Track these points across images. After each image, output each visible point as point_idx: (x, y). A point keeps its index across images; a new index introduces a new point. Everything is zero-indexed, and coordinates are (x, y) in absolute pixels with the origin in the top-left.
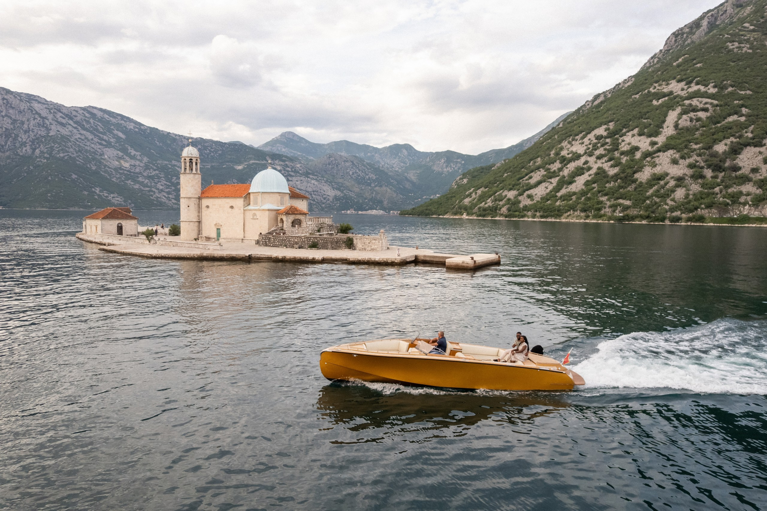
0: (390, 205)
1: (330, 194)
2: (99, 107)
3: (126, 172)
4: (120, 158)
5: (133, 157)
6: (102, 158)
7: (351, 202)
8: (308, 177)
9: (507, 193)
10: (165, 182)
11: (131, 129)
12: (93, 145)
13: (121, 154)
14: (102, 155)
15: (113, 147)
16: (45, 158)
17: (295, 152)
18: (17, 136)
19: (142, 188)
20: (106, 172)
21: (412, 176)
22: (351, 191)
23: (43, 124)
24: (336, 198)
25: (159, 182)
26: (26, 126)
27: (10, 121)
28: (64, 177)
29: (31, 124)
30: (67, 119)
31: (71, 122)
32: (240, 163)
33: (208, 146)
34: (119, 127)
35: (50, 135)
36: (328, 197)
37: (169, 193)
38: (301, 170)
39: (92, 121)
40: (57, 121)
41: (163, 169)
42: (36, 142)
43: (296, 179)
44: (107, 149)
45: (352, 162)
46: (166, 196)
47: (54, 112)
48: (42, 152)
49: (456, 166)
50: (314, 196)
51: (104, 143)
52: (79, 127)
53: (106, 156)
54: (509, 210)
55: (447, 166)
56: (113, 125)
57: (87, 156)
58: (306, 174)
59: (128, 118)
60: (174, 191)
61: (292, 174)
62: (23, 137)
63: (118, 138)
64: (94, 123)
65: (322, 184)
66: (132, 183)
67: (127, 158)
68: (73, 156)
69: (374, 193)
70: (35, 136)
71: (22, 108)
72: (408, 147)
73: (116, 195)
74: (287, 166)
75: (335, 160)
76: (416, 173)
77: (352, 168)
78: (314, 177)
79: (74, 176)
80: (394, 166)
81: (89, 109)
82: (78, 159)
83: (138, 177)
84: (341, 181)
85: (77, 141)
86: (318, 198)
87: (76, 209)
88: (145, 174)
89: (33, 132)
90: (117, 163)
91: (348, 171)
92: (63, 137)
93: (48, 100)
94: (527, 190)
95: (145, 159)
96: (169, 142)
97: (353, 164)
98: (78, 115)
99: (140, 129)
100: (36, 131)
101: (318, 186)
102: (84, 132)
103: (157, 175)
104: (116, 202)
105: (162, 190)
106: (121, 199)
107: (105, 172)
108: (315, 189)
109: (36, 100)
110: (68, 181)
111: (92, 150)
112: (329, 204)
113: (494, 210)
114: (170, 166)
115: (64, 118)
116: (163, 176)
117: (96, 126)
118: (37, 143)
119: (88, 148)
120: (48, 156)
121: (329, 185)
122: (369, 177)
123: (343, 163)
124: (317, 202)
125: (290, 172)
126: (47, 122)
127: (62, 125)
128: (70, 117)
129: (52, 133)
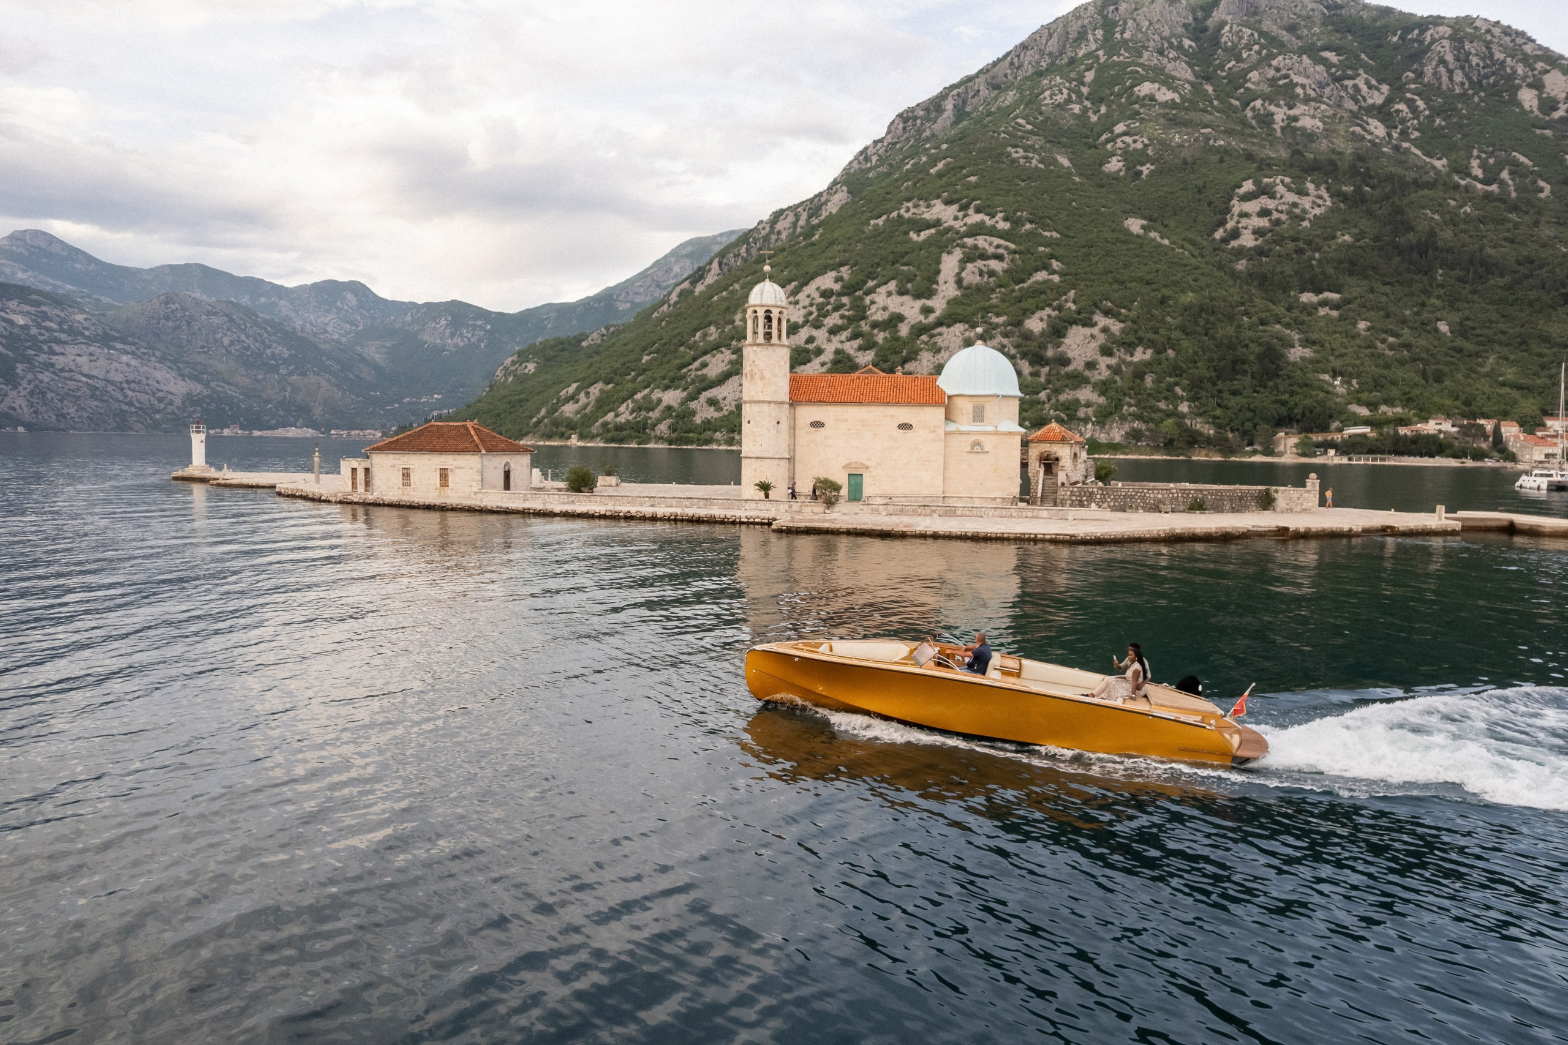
0: (327, 416)
1: (173, 390)
7: (231, 409)
8: (110, 348)
9: (660, 395)
17: (58, 283)
21: (374, 352)
22: (230, 384)
24: (192, 400)
36: (170, 396)
38: (88, 329)
43: (75, 351)
45: (227, 315)
49: (473, 335)
50: (130, 393)
54: (673, 428)
55: (452, 335)
58: (105, 340)
61: (63, 337)
65: (153, 364)
69: (289, 389)
72: (358, 289)
74: (46, 317)
75: (183, 309)
76: (384, 346)
77: (228, 330)
78: (127, 347)
80: (330, 329)
84: (201, 358)
86: (144, 398)
91: (218, 336)
94: (705, 389)
97: (231, 320)
101: (142, 370)
108: (131, 377)
112: (172, 412)
113: (640, 430)
121: (170, 368)
122: (273, 353)
123: (204, 317)
124: (140, 408)
125: (55, 331)
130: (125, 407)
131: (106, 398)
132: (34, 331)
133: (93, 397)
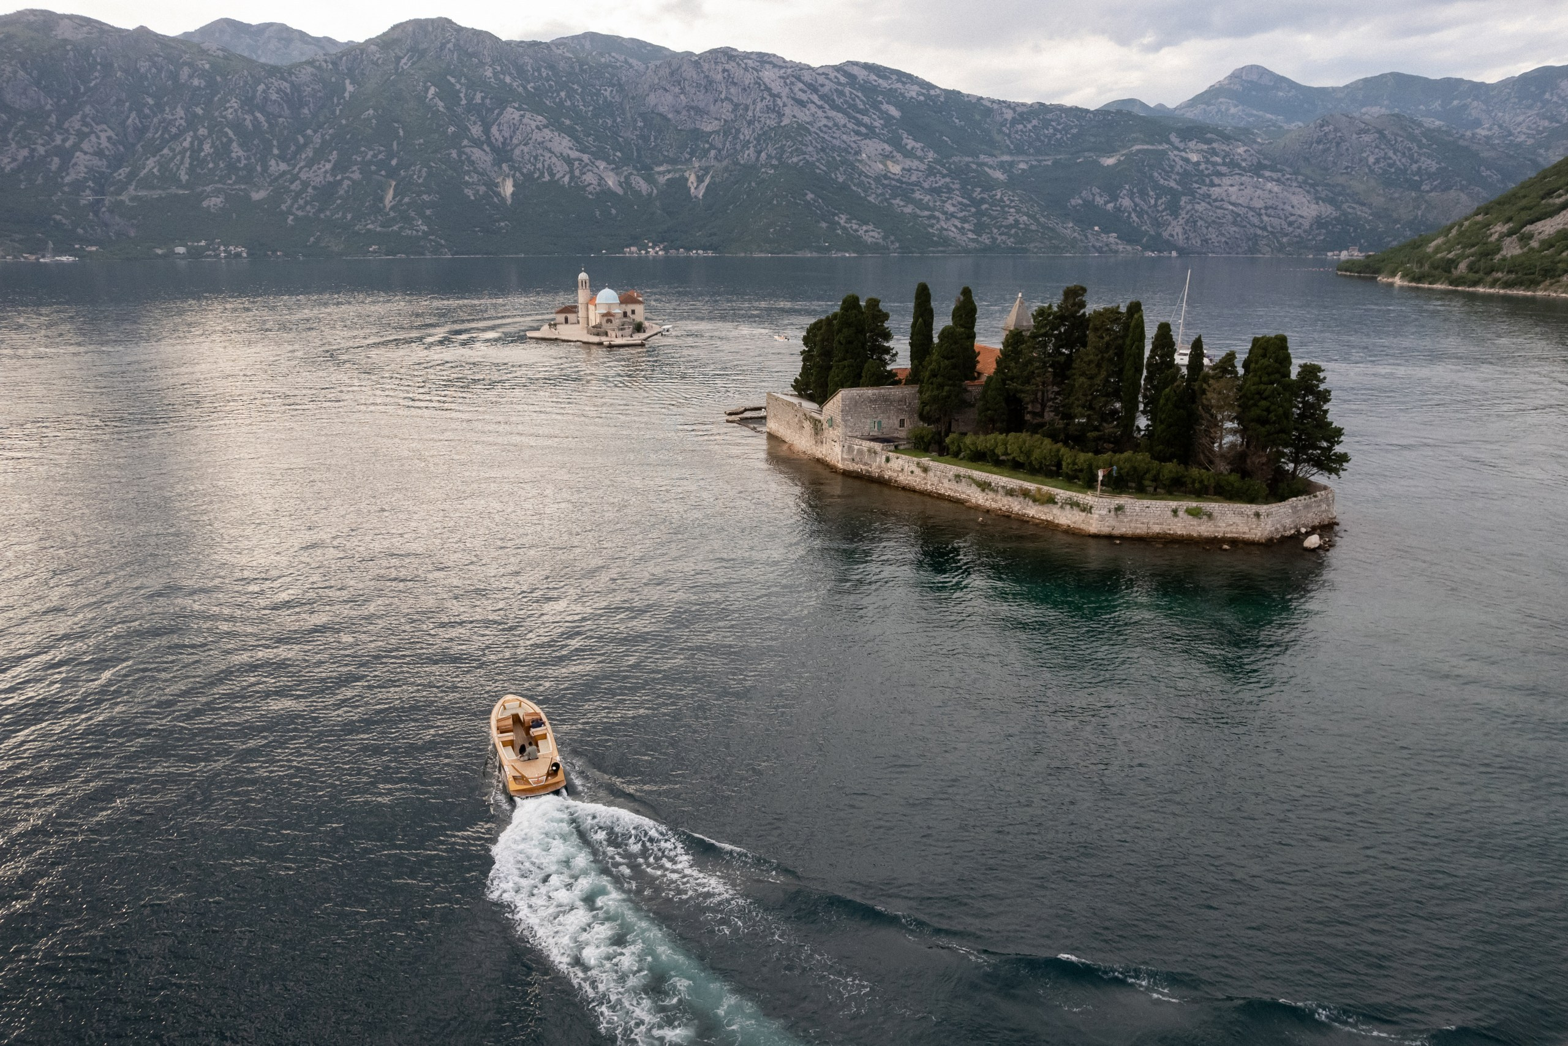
1: (1304, 214)
3: (894, 183)
4: (887, 156)
5: (909, 154)
6: (857, 160)
7: (1355, 231)
8: (1259, 176)
10: (960, 199)
11: (912, 98)
12: (844, 137)
13: (888, 148)
14: (858, 153)
15: (878, 136)
16: (773, 166)
17: (1261, 113)
18: (738, 131)
19: (918, 212)
20: (860, 184)
22: (1363, 204)
23: (774, 106)
24: (1320, 222)
25: (948, 198)
26: (750, 113)
27: (729, 106)
28: (795, 198)
29: (758, 109)
30: (809, 92)
31: (815, 98)
32: (1110, 151)
33: (1052, 120)
34: (892, 96)
35: (783, 124)
36: (1301, 220)
37: (964, 220)
38: (1245, 160)
39: (847, 90)
40: (794, 99)
41: (960, 173)
42: (764, 137)
43: (1229, 182)
44: (867, 141)
46: (959, 225)
47: (792, 83)
48: (769, 156)
50: (1265, 218)
51: (863, 130)
52: (826, 106)
53: (864, 155)
56: (882, 93)
57: (834, 158)
58: (1257, 169)
59: (909, 76)
60: (973, 215)
61: (1224, 169)
62: (746, 132)
63: (888, 118)
64: (851, 93)
65: (1293, 189)
66: (902, 203)
67: (899, 156)
68: (810, 159)
70: (762, 129)
71: (747, 83)
73: (871, 227)
74: (1214, 153)
75: (1336, 130)
77: (1377, 147)
78: (1275, 175)
79: (810, 196)
81: (846, 68)
82: (818, 164)
83: (913, 191)
84: (1341, 180)
85: (822, 131)
86: (1276, 221)
88: (926, 185)
89: (759, 122)
90: (881, 166)
91: (1365, 155)
92: (800, 126)
93: (788, 59)
95: (931, 155)
96: (978, 117)
97: (1383, 136)
98: (827, 82)
99: (928, 97)
100: (763, 119)
101: (1281, 195)
102: (833, 114)
103: (947, 186)
104: (870, 240)
105: (953, 215)
106: (879, 233)
107: (858, 185)
108: (1270, 203)
109: (770, 63)
110: (800, 205)
111: (843, 146)
112: (1299, 236)
114: (974, 166)
115: (804, 92)
116: (957, 186)
117: (854, 100)
118: (764, 141)
119: (837, 143)
120: (777, 163)
121: (1308, 192)
122: (1419, 168)
123: (1355, 136)
124: (1272, 233)
125: (1219, 165)
126: (779, 102)
127: (801, 104)
128: (813, 88)
129: (785, 121)
130: (1259, 232)
131: (1244, 223)
132: (1203, 167)
133: (1234, 223)
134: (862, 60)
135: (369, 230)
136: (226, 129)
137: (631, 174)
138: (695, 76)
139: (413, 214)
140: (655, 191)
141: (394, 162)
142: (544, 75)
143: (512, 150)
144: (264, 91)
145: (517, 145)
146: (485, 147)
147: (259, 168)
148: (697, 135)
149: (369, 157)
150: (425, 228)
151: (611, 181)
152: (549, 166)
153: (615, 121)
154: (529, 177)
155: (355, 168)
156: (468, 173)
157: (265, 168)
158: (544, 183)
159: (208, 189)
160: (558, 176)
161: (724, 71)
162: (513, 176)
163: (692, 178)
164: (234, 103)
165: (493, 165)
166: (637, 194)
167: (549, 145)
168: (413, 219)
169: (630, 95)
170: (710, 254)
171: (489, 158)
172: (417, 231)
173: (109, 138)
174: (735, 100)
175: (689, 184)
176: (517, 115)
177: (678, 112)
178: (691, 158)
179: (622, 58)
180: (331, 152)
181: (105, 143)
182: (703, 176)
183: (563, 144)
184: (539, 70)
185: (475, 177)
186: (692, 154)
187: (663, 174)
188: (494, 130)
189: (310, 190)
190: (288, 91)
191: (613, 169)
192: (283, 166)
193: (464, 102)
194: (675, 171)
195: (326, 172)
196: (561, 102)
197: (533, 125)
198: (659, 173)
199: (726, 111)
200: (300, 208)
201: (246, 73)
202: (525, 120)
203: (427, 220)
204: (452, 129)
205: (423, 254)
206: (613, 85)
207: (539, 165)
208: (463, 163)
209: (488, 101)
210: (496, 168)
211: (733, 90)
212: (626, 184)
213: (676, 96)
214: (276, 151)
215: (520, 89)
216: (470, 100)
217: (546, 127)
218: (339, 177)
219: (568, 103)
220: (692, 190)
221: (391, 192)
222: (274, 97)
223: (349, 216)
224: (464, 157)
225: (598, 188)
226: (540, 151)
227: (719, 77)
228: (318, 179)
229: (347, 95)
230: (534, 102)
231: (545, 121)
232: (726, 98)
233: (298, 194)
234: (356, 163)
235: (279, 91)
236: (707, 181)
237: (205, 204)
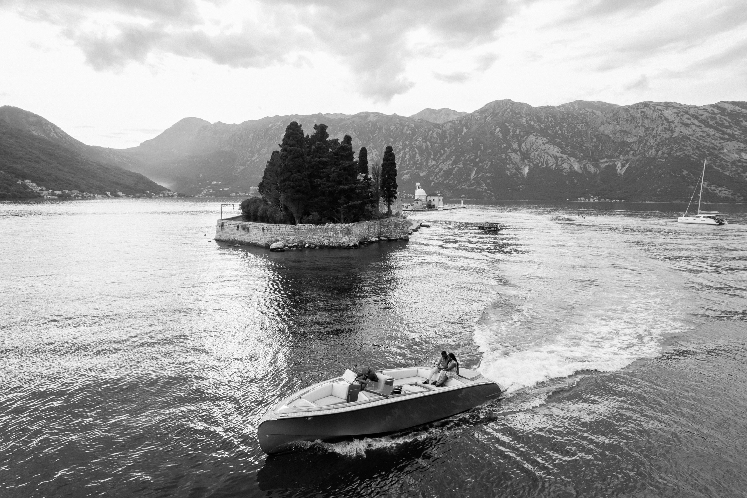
2: (732, 100)
6: (720, 153)
12: (713, 141)
14: (722, 149)
15: (738, 140)
16: (664, 158)
18: (647, 141)
23: (669, 127)
26: (655, 132)
27: (643, 129)
28: (675, 174)
29: (659, 130)
30: (692, 119)
31: (696, 122)
35: (673, 136)
39: (718, 117)
40: (682, 123)
42: (661, 143)
44: (728, 143)
47: (682, 115)
48: (663, 153)
52: (703, 126)
53: (725, 150)
56: (743, 116)
57: (704, 152)
62: (651, 141)
64: (720, 118)
68: (688, 154)
70: (660, 139)
71: (654, 117)
73: (724, 188)
79: (685, 172)
81: (719, 105)
82: (692, 156)
85: (698, 139)
87: (679, 202)
89: (659, 136)
90: (737, 156)
92: (684, 137)
93: (683, 104)
98: (705, 113)
100: (662, 135)
102: (707, 129)
106: (729, 192)
107: (719, 166)
109: (672, 106)
110: (678, 177)
111: (712, 146)
115: (689, 119)
117: (722, 121)
118: (662, 145)
119: (708, 144)
120: (667, 156)
126: (673, 125)
127: (687, 125)
128: (695, 117)
129: (675, 135)
134: (731, 100)
135: (462, 189)
136: (416, 149)
137: (587, 163)
138: (625, 116)
139: (482, 182)
140: (598, 171)
141: (477, 160)
142: (550, 120)
143: (530, 154)
144: (431, 134)
145: (533, 151)
146: (518, 153)
147: (425, 164)
148: (624, 144)
149: (467, 158)
150: (486, 188)
151: (576, 167)
152: (547, 160)
153: (582, 139)
154: (536, 166)
155: (461, 163)
156: (509, 164)
157: (427, 163)
158: (543, 168)
159: (405, 172)
160: (550, 165)
161: (642, 112)
162: (529, 165)
163: (619, 165)
164: (420, 139)
165: (521, 160)
166: (589, 173)
167: (547, 151)
168: (482, 184)
169: (591, 127)
170: (623, 201)
171: (519, 158)
172: (482, 189)
173: (376, 154)
174: (647, 126)
175: (617, 168)
176: (534, 138)
177: (615, 134)
178: (619, 156)
179: (590, 110)
180: (452, 156)
181: (374, 156)
182: (625, 164)
183: (554, 150)
184: (548, 118)
185: (512, 166)
186: (620, 153)
187: (604, 163)
188: (523, 145)
189: (442, 172)
190: (441, 133)
191: (578, 161)
192: (434, 163)
193: (511, 134)
194: (610, 162)
195: (449, 164)
196: (557, 131)
197: (541, 142)
198: (602, 163)
199: (641, 132)
200: (437, 179)
201: (426, 127)
202: (537, 140)
203: (487, 184)
204: (504, 145)
205: (483, 199)
206: (583, 123)
207: (542, 160)
208: (507, 159)
209: (522, 133)
210: (522, 162)
211: (646, 121)
212: (584, 168)
213: (615, 126)
214: (432, 157)
215: (538, 127)
216: (514, 132)
217: (547, 143)
218: (454, 166)
219: (560, 132)
220: (619, 170)
221: (474, 173)
222: (435, 135)
223: (455, 182)
224: (508, 157)
225: (569, 170)
226: (543, 154)
227: (639, 115)
228: (446, 167)
229: (463, 133)
230: (543, 133)
231: (547, 140)
232: (642, 125)
233: (437, 173)
234: (461, 160)
235: (437, 133)
236: (627, 166)
237: (403, 178)
